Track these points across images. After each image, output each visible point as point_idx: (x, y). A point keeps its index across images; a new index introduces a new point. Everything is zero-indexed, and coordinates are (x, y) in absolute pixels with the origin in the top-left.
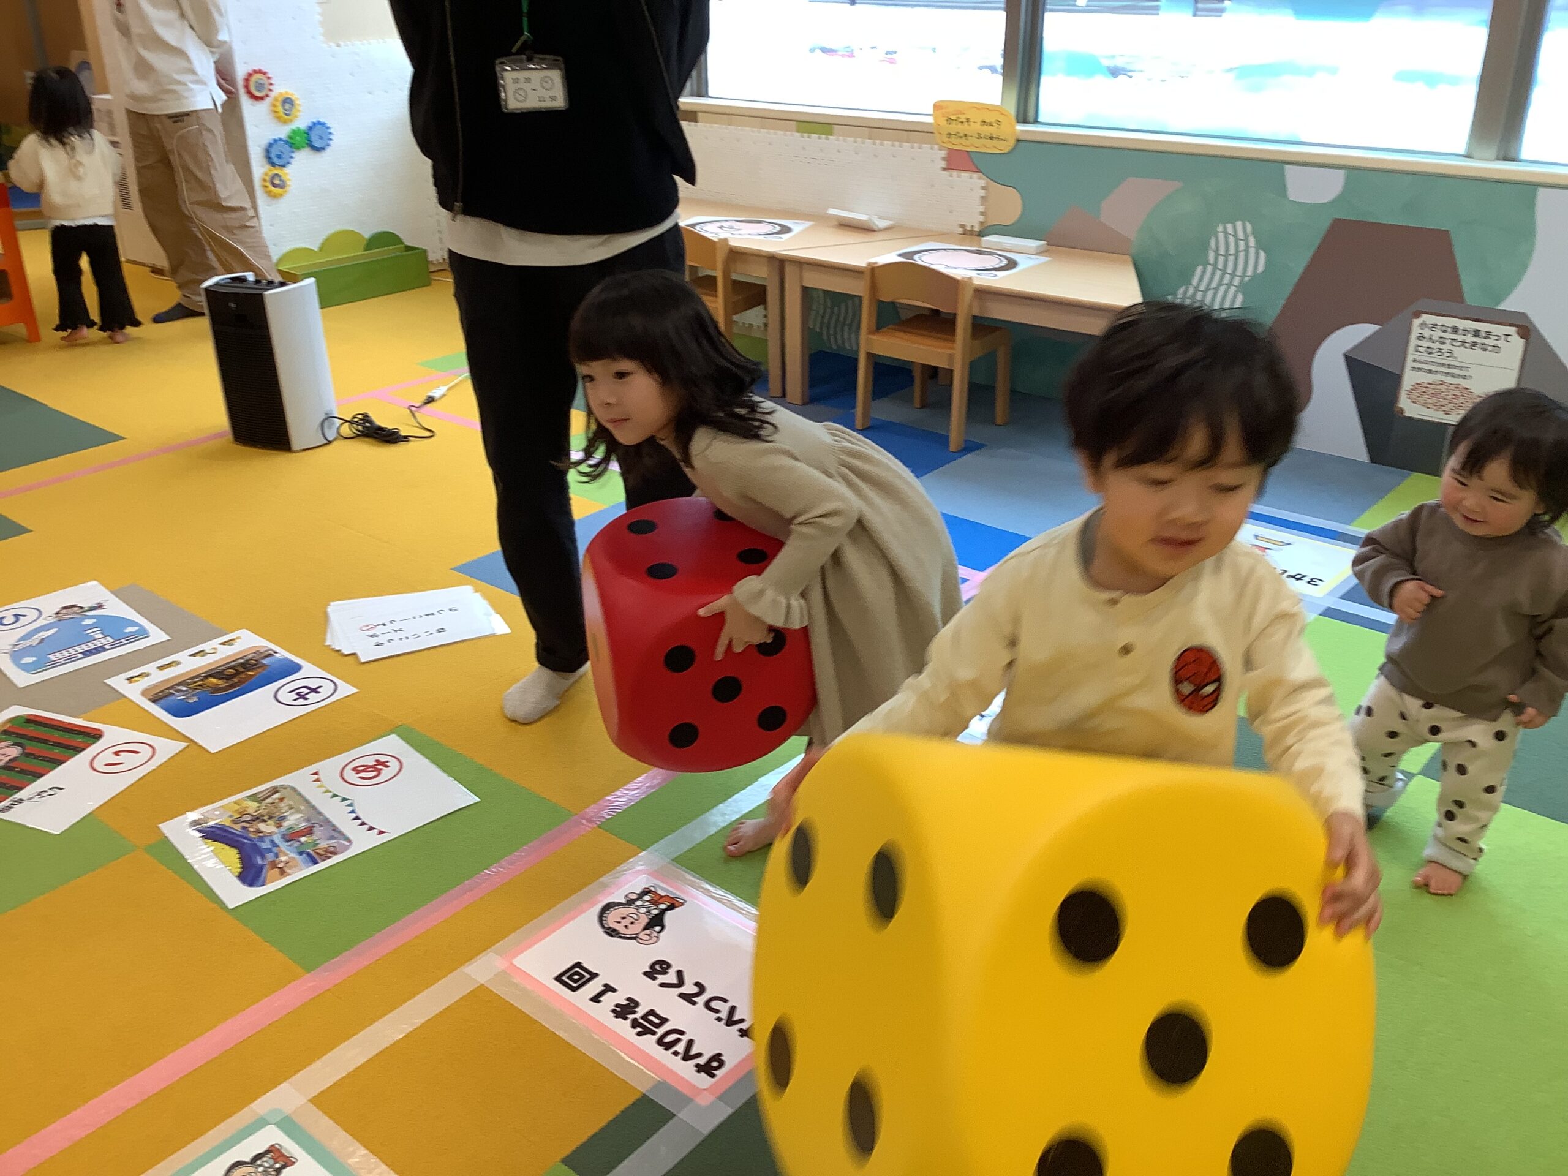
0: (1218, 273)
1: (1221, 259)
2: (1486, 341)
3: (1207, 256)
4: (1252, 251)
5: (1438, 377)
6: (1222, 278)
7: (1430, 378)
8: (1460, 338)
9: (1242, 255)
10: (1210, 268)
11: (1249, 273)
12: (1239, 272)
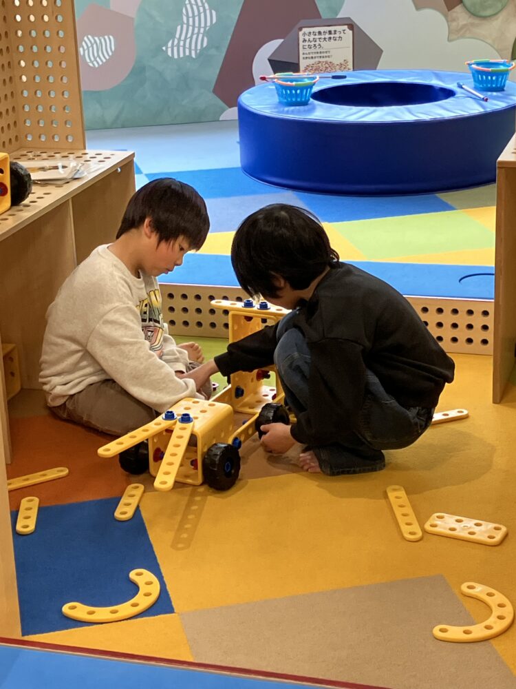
0: (191, 28)
1: (191, 20)
2: (335, 36)
3: (182, 19)
4: (208, 12)
5: (317, 60)
6: (193, 30)
7: (312, 61)
8: (323, 37)
9: (202, 15)
10: (185, 26)
11: (209, 24)
12: (203, 25)
